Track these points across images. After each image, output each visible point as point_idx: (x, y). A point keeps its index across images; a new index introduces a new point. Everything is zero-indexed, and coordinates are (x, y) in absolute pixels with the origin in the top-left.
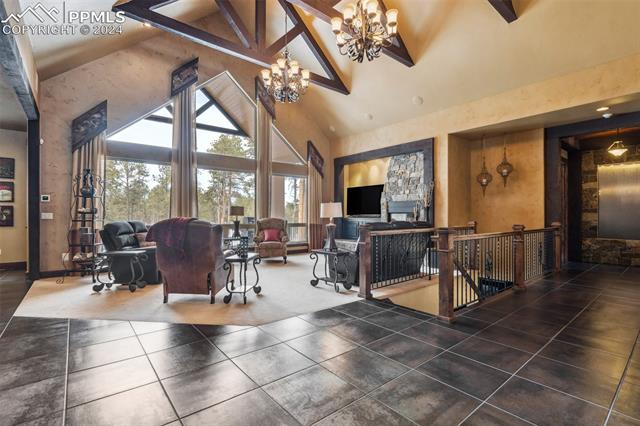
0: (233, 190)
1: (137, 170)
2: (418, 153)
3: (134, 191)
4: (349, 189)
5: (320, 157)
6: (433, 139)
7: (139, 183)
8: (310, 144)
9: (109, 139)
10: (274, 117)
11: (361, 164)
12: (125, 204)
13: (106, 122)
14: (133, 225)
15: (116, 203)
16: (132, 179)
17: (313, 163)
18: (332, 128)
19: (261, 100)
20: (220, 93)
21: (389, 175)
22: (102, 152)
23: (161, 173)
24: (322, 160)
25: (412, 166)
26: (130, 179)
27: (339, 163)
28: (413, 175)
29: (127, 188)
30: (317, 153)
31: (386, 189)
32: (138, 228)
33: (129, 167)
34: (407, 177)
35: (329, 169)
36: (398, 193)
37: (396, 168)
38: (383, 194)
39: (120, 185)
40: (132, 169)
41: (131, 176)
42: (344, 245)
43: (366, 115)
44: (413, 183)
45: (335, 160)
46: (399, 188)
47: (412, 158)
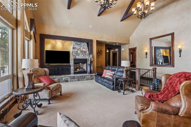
6: (92, 40)
11: (52, 40)
17: (34, 32)
21: (74, 48)
25: (83, 46)
28: (84, 50)
30: (35, 27)
31: (73, 53)
34: (82, 50)
36: (79, 56)
37: (77, 46)
44: (84, 52)
45: (40, 34)
46: (79, 54)
47: (82, 44)
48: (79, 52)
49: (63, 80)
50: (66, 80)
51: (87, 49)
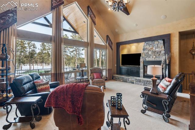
0: (66, 53)
1: (33, 47)
2: (159, 41)
3: (32, 53)
4: (122, 55)
5: (111, 42)
6: (170, 34)
7: (34, 50)
8: (107, 36)
9: (18, 29)
10: (95, 24)
11: (127, 45)
12: (28, 57)
13: (16, 19)
14: (32, 76)
15: (25, 57)
16: (31, 49)
17: (109, 44)
18: (117, 30)
19: (90, 16)
20: (68, 16)
21: (144, 50)
22: (14, 35)
23: (41, 48)
24: (112, 43)
25: (156, 46)
26: (30, 50)
27: (119, 45)
28: (157, 50)
29: (29, 52)
30: (110, 40)
31: (143, 55)
32: (35, 77)
33: (30, 45)
34: (154, 50)
35: (114, 47)
36: (150, 57)
37: (148, 47)
38: (141, 57)
39: (27, 51)
40: (31, 46)
41: (31, 48)
42: (123, 78)
43: (135, 25)
44: (157, 53)
45: (117, 43)
46: (149, 55)
47: (156, 43)
48: (150, 53)
49: (130, 81)
50: (132, 81)
51: (163, 48)
